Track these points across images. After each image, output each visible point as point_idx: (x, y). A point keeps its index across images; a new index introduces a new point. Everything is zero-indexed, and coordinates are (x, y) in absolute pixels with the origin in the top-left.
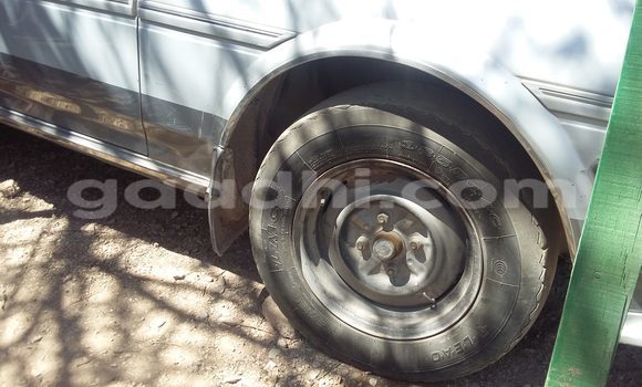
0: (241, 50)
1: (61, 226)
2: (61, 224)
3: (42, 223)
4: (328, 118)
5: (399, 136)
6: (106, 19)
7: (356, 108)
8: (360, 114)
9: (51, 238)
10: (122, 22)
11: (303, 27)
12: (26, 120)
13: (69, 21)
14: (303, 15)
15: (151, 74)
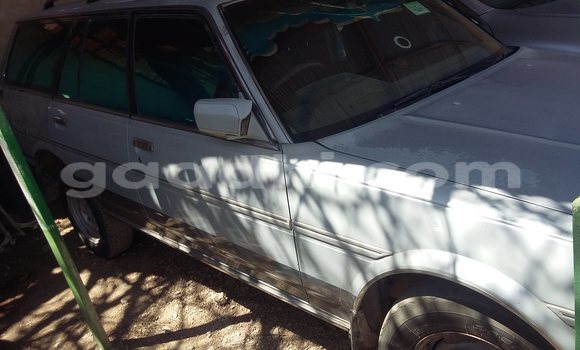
0: (360, 258)
1: (257, 330)
2: (257, 328)
3: (245, 325)
4: (422, 304)
5: (473, 322)
6: (274, 228)
7: (441, 300)
8: (443, 303)
9: (252, 342)
10: (284, 231)
11: (397, 249)
12: (230, 269)
13: (252, 225)
14: (396, 242)
15: (303, 260)
